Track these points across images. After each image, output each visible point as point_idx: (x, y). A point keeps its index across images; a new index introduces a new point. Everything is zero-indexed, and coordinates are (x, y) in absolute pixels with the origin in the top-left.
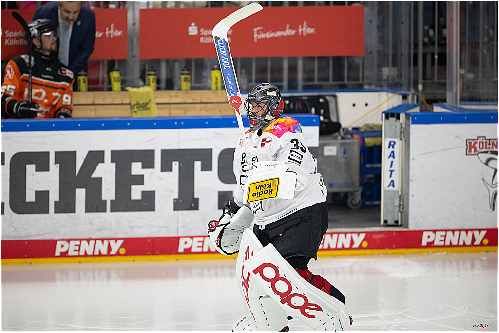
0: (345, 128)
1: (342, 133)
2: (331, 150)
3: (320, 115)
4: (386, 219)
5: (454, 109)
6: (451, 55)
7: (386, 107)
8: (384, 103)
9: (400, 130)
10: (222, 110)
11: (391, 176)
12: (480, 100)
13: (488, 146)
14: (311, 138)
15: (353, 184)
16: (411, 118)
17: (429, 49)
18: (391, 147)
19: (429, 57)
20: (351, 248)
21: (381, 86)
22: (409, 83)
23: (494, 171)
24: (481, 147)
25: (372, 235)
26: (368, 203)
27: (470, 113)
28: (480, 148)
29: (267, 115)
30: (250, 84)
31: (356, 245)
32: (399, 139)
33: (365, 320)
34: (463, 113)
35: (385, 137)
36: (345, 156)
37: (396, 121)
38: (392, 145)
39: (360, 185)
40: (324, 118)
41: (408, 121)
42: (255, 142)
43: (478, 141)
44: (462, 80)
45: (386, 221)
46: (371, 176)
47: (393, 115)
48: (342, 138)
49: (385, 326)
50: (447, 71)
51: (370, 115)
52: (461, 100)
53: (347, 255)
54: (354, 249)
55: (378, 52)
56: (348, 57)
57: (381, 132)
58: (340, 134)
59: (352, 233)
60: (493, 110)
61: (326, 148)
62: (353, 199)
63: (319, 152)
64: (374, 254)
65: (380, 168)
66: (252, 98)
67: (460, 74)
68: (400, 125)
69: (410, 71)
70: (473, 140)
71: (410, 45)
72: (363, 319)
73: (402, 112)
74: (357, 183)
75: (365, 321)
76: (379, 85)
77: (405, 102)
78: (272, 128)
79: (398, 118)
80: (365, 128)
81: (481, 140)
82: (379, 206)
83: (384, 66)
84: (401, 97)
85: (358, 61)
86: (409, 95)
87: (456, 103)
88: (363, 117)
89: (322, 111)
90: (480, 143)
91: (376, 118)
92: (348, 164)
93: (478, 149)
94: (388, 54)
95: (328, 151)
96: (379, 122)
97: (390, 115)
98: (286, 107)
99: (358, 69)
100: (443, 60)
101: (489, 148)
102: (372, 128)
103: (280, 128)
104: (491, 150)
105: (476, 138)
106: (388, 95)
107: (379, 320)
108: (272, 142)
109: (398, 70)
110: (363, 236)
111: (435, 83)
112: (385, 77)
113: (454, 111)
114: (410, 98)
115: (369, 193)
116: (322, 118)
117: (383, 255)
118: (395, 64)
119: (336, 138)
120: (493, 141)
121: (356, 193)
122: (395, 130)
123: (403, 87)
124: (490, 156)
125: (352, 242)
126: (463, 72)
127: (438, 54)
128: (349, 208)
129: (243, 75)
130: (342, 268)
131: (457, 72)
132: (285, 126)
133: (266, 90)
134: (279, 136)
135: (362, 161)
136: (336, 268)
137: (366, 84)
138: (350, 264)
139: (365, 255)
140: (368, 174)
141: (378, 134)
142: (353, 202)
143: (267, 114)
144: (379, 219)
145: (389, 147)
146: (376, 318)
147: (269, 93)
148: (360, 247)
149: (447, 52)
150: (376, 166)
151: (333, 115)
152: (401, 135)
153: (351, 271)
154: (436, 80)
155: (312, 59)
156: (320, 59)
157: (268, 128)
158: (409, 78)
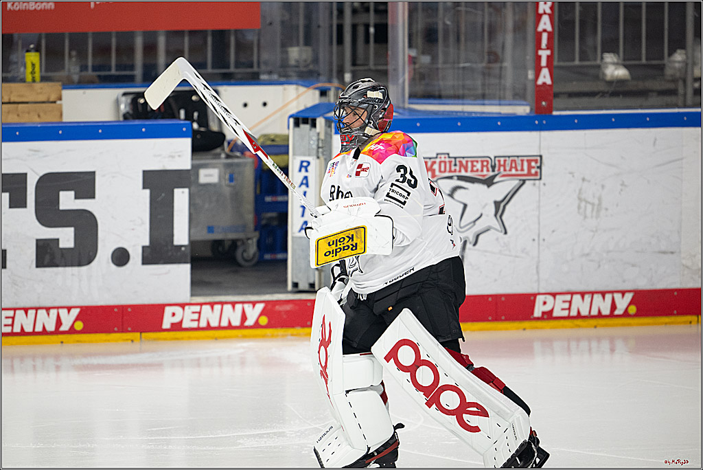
0: (231, 141)
1: (227, 149)
2: (210, 175)
3: (193, 121)
4: (296, 281)
5: (401, 111)
6: (395, 27)
7: (294, 109)
8: (292, 101)
9: (316, 143)
10: (42, 114)
11: (303, 216)
12: (440, 97)
13: (453, 168)
14: (179, 156)
15: (244, 227)
16: (333, 125)
17: (362, 19)
18: (303, 169)
19: (361, 30)
20: (242, 326)
21: (286, 76)
22: (331, 70)
23: (462, 206)
24: (443, 169)
25: (274, 306)
26: (267, 257)
27: (425, 117)
28: (440, 171)
29: (368, 128)
30: (84, 73)
31: (250, 322)
32: (315, 157)
33: (263, 437)
34: (415, 117)
35: (294, 154)
36: (232, 184)
37: (310, 130)
38: (304, 166)
39: (256, 229)
40: (200, 125)
41: (329, 129)
42: (349, 169)
43: (438, 160)
44: (412, 66)
45: (295, 285)
46: (274, 214)
47: (305, 121)
48: (228, 157)
49: (294, 447)
50: (390, 53)
51: (270, 120)
52: (411, 96)
53: (237, 337)
54: (247, 327)
55: (283, 22)
56: (236, 31)
57: (288, 146)
58: (223, 149)
59: (243, 303)
60: (460, 112)
61: (202, 172)
62: (245, 251)
63: (192, 178)
64: (277, 336)
65: (287, 203)
66: (345, 101)
67: (409, 56)
68: (316, 135)
69: (331, 53)
70: (430, 158)
71: (331, 13)
72: (261, 436)
73: (319, 116)
74: (251, 226)
75: (266, 440)
76: (284, 74)
77: (324, 100)
78: (373, 147)
79: (314, 125)
80: (262, 140)
81: (443, 159)
82: (286, 260)
83: (292, 46)
84: (317, 93)
85: (251, 37)
86: (330, 89)
87: (404, 102)
88: (260, 123)
89: (196, 114)
90: (440, 162)
91: (280, 126)
92: (236, 197)
93: (437, 173)
94: (298, 27)
95: (206, 176)
96: (285, 132)
97: (300, 121)
98: (140, 108)
99: (252, 49)
100: (382, 34)
101: (455, 171)
102: (273, 140)
103: (382, 148)
104: (458, 174)
105: (435, 156)
106: (297, 89)
107: (287, 437)
108: (371, 169)
109: (313, 50)
110: (260, 307)
111: (370, 70)
112: (292, 62)
113: (400, 113)
114: (332, 93)
115: (269, 240)
116: (195, 126)
117: (293, 338)
118: (308, 41)
119: (217, 156)
120: (461, 159)
121: (250, 242)
122: (309, 143)
123: (321, 78)
124: (456, 183)
125: (244, 318)
126: (413, 53)
127: (376, 26)
128: (240, 265)
129: (74, 59)
130: (229, 357)
131: (404, 55)
132: (391, 146)
133: (367, 89)
134: (380, 161)
135: (258, 192)
136: (219, 358)
137: (264, 73)
138: (242, 350)
139: (264, 336)
140: (268, 211)
141: (283, 150)
142: (245, 255)
143: (367, 125)
144: (286, 281)
145: (300, 171)
146: (282, 434)
147: (371, 94)
148: (257, 325)
149: (390, 22)
150: (280, 199)
151: (214, 121)
152: (318, 152)
153: (243, 363)
154: (372, 66)
155: (179, 33)
156: (192, 33)
157: (366, 149)
158: (331, 63)
